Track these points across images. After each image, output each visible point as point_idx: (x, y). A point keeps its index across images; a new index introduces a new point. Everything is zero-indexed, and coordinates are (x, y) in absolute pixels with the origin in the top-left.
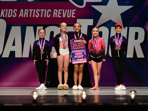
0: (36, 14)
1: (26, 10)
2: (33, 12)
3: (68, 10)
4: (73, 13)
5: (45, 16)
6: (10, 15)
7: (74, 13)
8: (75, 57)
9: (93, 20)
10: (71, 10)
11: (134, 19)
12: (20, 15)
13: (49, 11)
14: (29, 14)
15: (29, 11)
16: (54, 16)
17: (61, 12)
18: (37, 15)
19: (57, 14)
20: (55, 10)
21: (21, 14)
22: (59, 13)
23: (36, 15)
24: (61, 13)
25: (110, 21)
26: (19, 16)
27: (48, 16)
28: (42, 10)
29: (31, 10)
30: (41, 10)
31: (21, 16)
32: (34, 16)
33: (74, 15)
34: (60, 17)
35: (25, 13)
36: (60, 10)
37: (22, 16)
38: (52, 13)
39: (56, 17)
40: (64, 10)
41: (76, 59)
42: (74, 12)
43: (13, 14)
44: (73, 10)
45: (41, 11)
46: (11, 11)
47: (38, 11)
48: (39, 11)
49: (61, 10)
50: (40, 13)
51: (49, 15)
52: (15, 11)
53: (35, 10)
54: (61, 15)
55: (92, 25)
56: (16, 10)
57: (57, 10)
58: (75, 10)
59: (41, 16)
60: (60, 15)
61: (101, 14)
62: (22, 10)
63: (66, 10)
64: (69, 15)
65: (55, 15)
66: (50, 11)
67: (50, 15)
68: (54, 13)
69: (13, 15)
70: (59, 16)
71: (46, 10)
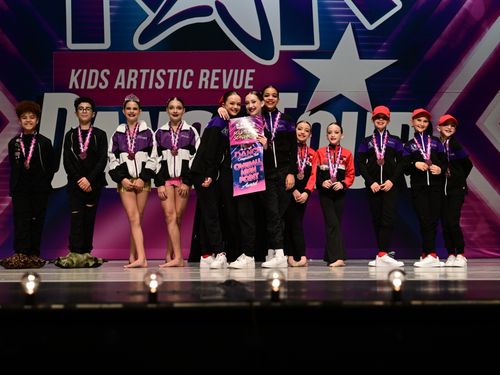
0: (156, 80)
1: (131, 71)
2: (148, 75)
3: (237, 71)
4: (249, 79)
5: (178, 86)
6: (92, 84)
7: (252, 79)
8: (241, 179)
9: (296, 95)
10: (243, 71)
11: (399, 92)
12: (117, 83)
13: (189, 73)
14: (139, 80)
15: (140, 75)
16: (200, 87)
17: (217, 75)
18: (160, 84)
19: (210, 79)
20: (203, 71)
21: (120, 81)
22: (214, 79)
23: (157, 84)
24: (217, 79)
25: (341, 96)
26: (116, 87)
27: (185, 87)
28: (172, 72)
29: (144, 72)
30: (169, 71)
31: (120, 86)
32: (150, 87)
33: (250, 83)
34: (217, 87)
35: (130, 79)
36: (214, 71)
37: (123, 87)
38: (195, 79)
39: (206, 87)
40: (225, 71)
41: (244, 183)
42: (250, 76)
43: (100, 80)
44: (249, 71)
45: (168, 75)
46: (94, 74)
47: (161, 74)
48: (164, 73)
49: (219, 71)
50: (166, 78)
51: (187, 84)
52: (105, 74)
53: (153, 71)
54: (219, 83)
55: (295, 106)
56: (108, 73)
57: (207, 72)
58: (253, 71)
59: (170, 87)
60: (216, 83)
61: (317, 80)
62: (122, 72)
63: (231, 71)
64: (238, 84)
65: (204, 82)
66: (192, 74)
67: (191, 83)
68: (202, 79)
69: (101, 84)
70: (213, 87)
71: (180, 71)
